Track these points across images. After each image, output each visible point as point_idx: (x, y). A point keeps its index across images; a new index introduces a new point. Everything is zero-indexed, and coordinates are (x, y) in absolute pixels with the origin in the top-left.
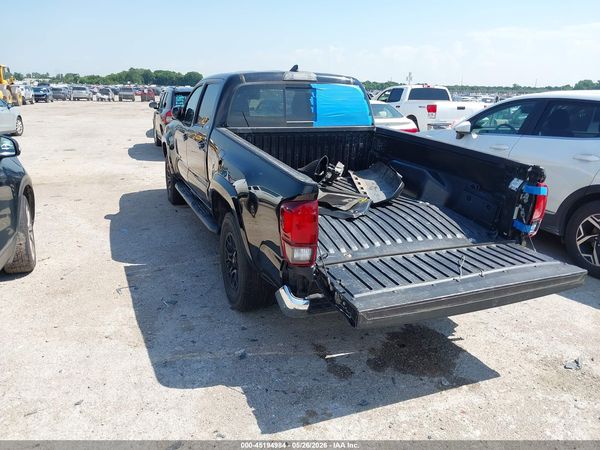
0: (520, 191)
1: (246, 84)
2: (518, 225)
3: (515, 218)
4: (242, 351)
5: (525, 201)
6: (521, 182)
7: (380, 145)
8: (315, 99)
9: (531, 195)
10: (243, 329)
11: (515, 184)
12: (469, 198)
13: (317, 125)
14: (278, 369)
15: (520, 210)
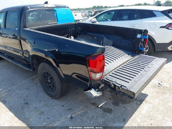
0: (141, 38)
1: (31, 10)
2: (141, 48)
3: (140, 46)
4: (70, 115)
5: (143, 41)
6: (141, 35)
7: (79, 28)
8: (56, 14)
9: (144, 39)
10: (63, 106)
11: (139, 36)
12: (120, 42)
14: (88, 118)
15: (141, 44)
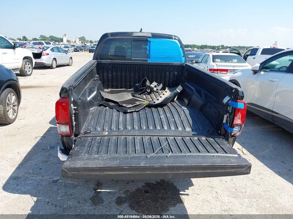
0: (227, 104)
1: (111, 38)
2: (226, 127)
3: (224, 122)
5: (230, 111)
6: (229, 98)
8: (150, 47)
9: (233, 108)
11: (226, 100)
13: (150, 61)
15: (227, 117)
